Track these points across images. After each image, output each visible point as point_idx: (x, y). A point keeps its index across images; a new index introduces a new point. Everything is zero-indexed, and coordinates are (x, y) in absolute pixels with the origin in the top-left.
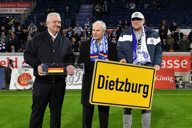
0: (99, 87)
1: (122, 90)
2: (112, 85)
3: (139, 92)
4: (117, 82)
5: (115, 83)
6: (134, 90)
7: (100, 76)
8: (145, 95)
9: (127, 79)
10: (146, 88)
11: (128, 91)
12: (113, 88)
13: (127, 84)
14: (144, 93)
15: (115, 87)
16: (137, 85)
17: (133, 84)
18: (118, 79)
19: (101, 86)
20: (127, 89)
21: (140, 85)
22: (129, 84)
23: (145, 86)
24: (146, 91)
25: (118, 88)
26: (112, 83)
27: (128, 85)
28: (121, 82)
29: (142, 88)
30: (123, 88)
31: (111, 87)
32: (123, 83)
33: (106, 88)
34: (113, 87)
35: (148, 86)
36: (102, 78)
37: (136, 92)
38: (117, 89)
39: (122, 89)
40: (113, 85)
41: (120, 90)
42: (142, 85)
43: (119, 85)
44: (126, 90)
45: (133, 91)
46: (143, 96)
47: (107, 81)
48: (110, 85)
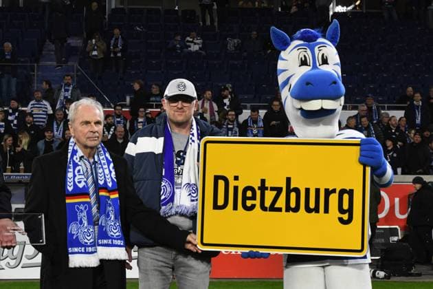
0: (216, 207)
1: (279, 210)
2: (250, 199)
3: (326, 211)
4: (263, 188)
5: (258, 193)
6: (312, 205)
7: (217, 178)
8: (345, 217)
9: (288, 180)
10: (346, 197)
11: (296, 209)
12: (253, 207)
13: (289, 191)
14: (341, 210)
15: (257, 202)
16: (318, 191)
17: (307, 190)
18: (263, 181)
19: (221, 202)
20: (293, 204)
21: (328, 193)
22: (297, 191)
23: (343, 192)
24: (346, 206)
25: (267, 204)
26: (249, 194)
27: (293, 195)
28: (273, 189)
29: (334, 199)
30: (281, 203)
31: (249, 203)
32: (279, 190)
33: (235, 208)
34: (253, 202)
35: (351, 193)
36: (221, 183)
37: (317, 210)
38: (263, 208)
39: (277, 206)
40: (254, 198)
41: (273, 208)
42: (334, 191)
43: (270, 196)
44: (288, 209)
45: (308, 210)
46: (341, 220)
47: (236, 188)
48: (245, 198)
